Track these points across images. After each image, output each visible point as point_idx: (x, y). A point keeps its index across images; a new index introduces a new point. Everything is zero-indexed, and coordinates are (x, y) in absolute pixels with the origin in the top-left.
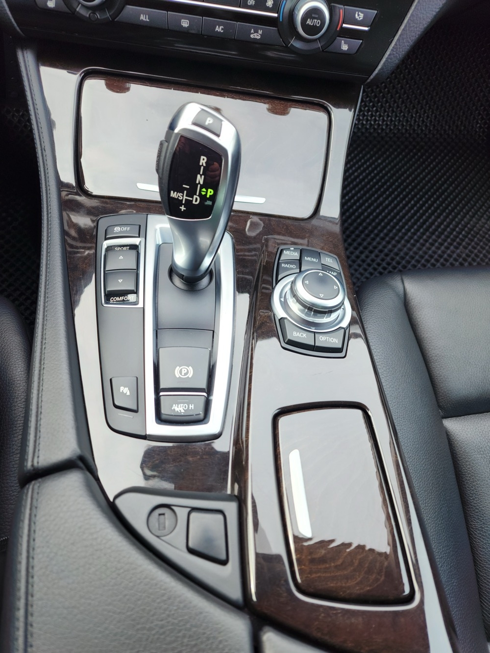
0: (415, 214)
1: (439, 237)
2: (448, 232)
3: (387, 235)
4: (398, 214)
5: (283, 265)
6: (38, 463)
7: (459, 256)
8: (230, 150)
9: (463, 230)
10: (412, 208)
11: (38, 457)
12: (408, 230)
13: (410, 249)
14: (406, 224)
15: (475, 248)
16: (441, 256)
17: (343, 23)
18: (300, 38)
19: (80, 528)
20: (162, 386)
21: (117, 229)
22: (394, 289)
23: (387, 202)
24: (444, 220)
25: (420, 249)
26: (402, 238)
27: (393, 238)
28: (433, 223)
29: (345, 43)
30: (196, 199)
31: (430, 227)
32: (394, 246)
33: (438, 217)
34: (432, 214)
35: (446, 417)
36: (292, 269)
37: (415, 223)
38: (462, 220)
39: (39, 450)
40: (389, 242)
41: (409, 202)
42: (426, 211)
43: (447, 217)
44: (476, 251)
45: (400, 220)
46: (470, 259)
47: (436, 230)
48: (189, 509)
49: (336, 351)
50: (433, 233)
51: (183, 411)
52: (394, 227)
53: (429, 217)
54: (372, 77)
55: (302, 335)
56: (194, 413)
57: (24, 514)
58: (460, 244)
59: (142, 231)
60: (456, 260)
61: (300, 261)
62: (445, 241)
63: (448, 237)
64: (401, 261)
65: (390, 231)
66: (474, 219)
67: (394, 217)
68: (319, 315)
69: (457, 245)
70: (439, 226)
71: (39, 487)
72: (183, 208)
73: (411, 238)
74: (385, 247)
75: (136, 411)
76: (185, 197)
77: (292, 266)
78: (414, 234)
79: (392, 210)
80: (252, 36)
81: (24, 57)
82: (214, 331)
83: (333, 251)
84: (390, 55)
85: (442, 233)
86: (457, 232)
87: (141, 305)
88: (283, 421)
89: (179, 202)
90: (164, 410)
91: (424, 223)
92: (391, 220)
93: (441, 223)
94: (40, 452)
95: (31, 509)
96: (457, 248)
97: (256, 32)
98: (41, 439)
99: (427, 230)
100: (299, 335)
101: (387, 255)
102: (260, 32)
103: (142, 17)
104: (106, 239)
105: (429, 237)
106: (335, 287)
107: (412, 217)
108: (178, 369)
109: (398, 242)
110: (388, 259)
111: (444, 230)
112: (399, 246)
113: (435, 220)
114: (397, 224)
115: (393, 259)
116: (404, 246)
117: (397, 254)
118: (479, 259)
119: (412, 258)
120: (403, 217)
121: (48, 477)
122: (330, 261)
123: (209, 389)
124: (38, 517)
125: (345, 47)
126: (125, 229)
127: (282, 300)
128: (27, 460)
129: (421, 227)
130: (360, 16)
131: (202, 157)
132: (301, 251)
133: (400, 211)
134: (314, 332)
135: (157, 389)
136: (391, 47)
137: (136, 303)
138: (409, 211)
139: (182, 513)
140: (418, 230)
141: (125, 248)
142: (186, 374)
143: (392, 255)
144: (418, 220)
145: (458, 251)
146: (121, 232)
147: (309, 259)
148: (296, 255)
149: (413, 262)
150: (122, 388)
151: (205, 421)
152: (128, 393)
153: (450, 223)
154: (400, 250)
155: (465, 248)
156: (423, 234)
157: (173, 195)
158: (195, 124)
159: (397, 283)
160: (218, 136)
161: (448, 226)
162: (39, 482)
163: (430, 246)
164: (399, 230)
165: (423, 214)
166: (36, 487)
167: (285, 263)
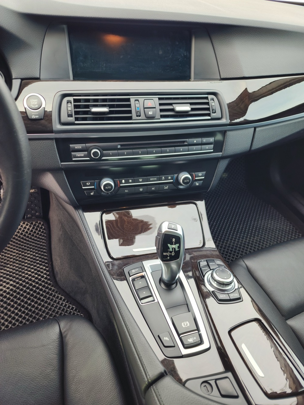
0: (229, 226)
1: (244, 234)
2: (247, 231)
3: (221, 239)
4: (222, 228)
5: (203, 269)
6: (150, 378)
7: (257, 241)
8: (182, 234)
9: (253, 228)
10: (227, 223)
11: (149, 375)
12: (230, 234)
13: (234, 243)
14: (227, 231)
15: (262, 235)
16: (249, 243)
17: (195, 177)
18: (182, 185)
19: (181, 397)
20: (180, 333)
21: (133, 271)
22: (242, 266)
23: (215, 223)
24: (243, 226)
25: (238, 242)
26: (228, 239)
27: (224, 240)
28: (239, 228)
29: (197, 183)
30: (173, 253)
31: (238, 230)
32: (226, 243)
33: (240, 225)
34: (237, 224)
35: (287, 320)
36: (207, 269)
37: (231, 230)
38: (251, 224)
39: (148, 373)
40: (223, 242)
41: (224, 221)
42: (234, 223)
43: (244, 224)
44: (263, 237)
45: (224, 231)
46: (262, 241)
47: (241, 231)
48: (214, 380)
49: (239, 299)
50: (241, 233)
51: (192, 341)
52: (222, 234)
53: (236, 226)
54: (208, 190)
55: (224, 296)
56: (197, 341)
57: (155, 400)
58: (254, 235)
59: (143, 269)
60: (256, 243)
61: (208, 265)
62: (248, 235)
63: (248, 233)
64: (232, 249)
65: (222, 237)
66: (256, 222)
67: (221, 230)
68: (226, 286)
69: (254, 236)
70: (242, 229)
71: (156, 387)
72: (168, 258)
73: (232, 237)
74: (222, 245)
75: (174, 347)
76: (169, 254)
77: (206, 268)
78: (233, 235)
79: (218, 227)
80: (165, 188)
81: (78, 212)
82: (187, 304)
83: (217, 257)
84: (213, 183)
85: (245, 232)
86: (251, 230)
87: (156, 301)
88: (233, 333)
89: (167, 256)
90: (185, 343)
91: (235, 229)
92: (220, 231)
93: (243, 228)
94: (149, 373)
95: (157, 397)
96: (254, 237)
97: (166, 187)
98: (146, 367)
99: (237, 232)
100: (223, 296)
101: (225, 248)
102: (168, 186)
103: (126, 191)
104: (130, 276)
105: (240, 235)
106: (229, 273)
107: (229, 228)
108: (183, 324)
109: (227, 241)
110: (226, 250)
111: (245, 230)
112: (229, 243)
113: (239, 227)
114: (223, 232)
115: (228, 249)
116: (231, 242)
117: (229, 247)
118: (266, 240)
119: (237, 247)
120: (225, 229)
121: (157, 382)
122: (219, 262)
123: (198, 329)
124: (162, 399)
125: (197, 184)
126: (136, 270)
127: (209, 283)
128: (144, 378)
129: (234, 231)
130: (200, 174)
131: (173, 239)
132: (206, 261)
133: (222, 226)
134: (228, 294)
135: (179, 335)
136: (213, 181)
137: (154, 300)
138: (226, 225)
139: (213, 383)
140: (234, 233)
141: (139, 278)
142: (187, 325)
143: (227, 248)
144: (232, 229)
145: (255, 238)
146: (135, 272)
147: (211, 263)
148: (205, 263)
149: (238, 249)
150: (165, 338)
151: (202, 343)
152: (168, 339)
153: (246, 227)
154: (230, 244)
155: (258, 236)
156: (237, 234)
157: (164, 254)
158: (168, 229)
159: (242, 263)
160: (177, 230)
161: (246, 228)
162: (155, 385)
163: (242, 239)
164: (226, 235)
165: (233, 225)
166: (154, 387)
167: (203, 267)
